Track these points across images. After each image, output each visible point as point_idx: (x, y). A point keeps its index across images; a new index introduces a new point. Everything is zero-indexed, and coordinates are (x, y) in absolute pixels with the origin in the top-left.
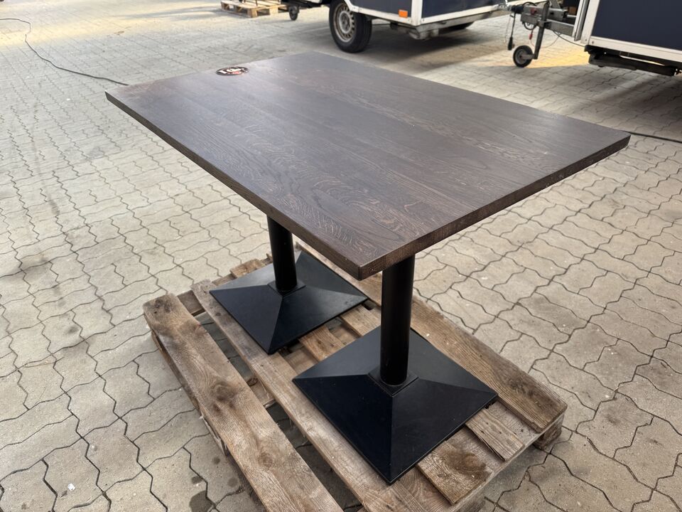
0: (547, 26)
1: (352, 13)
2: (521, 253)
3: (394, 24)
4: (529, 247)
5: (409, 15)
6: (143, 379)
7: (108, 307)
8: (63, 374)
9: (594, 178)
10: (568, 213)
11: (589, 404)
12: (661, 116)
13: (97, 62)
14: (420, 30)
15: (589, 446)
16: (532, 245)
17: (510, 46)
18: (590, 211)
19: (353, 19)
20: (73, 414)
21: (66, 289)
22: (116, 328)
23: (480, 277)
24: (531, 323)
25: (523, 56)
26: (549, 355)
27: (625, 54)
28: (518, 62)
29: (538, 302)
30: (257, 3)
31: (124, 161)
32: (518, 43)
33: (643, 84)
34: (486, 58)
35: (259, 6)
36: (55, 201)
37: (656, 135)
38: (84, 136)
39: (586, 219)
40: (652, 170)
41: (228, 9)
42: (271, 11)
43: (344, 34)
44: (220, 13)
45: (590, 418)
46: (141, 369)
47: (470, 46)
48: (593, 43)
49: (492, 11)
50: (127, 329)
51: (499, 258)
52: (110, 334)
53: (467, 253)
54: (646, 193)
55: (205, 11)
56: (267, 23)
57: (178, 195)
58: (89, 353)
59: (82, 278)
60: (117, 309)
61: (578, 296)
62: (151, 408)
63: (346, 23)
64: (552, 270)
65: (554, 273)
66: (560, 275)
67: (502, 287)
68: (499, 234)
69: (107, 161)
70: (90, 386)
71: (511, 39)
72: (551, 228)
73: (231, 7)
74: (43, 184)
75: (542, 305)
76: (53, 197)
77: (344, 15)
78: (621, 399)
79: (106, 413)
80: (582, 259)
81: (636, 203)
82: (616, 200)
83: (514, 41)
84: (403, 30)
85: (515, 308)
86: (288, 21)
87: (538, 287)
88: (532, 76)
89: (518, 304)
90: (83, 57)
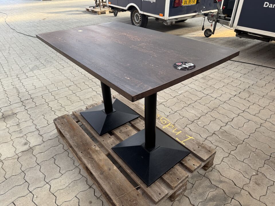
0: (218, 21)
1: (140, 14)
2: (213, 112)
3: (157, 19)
4: (216, 110)
5: (164, 15)
6: (57, 165)
7: (41, 134)
8: (22, 163)
9: (240, 82)
10: (231, 96)
11: (247, 177)
12: (264, 57)
13: (35, 31)
14: (168, 21)
15: (249, 195)
16: (218, 109)
17: (203, 29)
18: (240, 95)
19: (140, 16)
20: (26, 181)
21: (23, 126)
22: (45, 143)
23: (198, 122)
24: (220, 142)
25: (208, 33)
26: (229, 155)
27: (250, 33)
28: (206, 35)
29: (222, 133)
30: (101, 9)
31: (47, 71)
32: (206, 28)
33: (256, 45)
34: (193, 33)
35: (101, 10)
36: (18, 88)
37: (263, 65)
38: (30, 61)
39: (239, 99)
40: (263, 79)
41: (89, 11)
42: (106, 13)
43: (136, 22)
44: (86, 12)
45: (248, 182)
46: (56, 161)
47: (187, 28)
48: (238, 28)
49: (196, 15)
50: (50, 143)
51: (205, 114)
52: (42, 146)
53: (192, 112)
54: (261, 88)
55: (79, 12)
56: (105, 17)
57: (70, 86)
58: (33, 154)
59: (30, 121)
60: (45, 134)
61: (238, 130)
62: (61, 179)
63: (138, 18)
64: (226, 120)
65: (227, 121)
66: (230, 122)
67: (207, 126)
68: (204, 104)
69: (40, 71)
70: (34, 168)
71: (203, 26)
72: (225, 102)
73: (90, 10)
74: (12, 80)
75: (224, 134)
76: (17, 86)
77: (137, 15)
78: (260, 175)
79: (41, 181)
80: (238, 115)
81: (258, 93)
82: (250, 91)
83: (204, 27)
84: (161, 22)
85: (213, 135)
86: (113, 17)
87: (221, 126)
88: (212, 41)
89: (214, 133)
90: (29, 29)
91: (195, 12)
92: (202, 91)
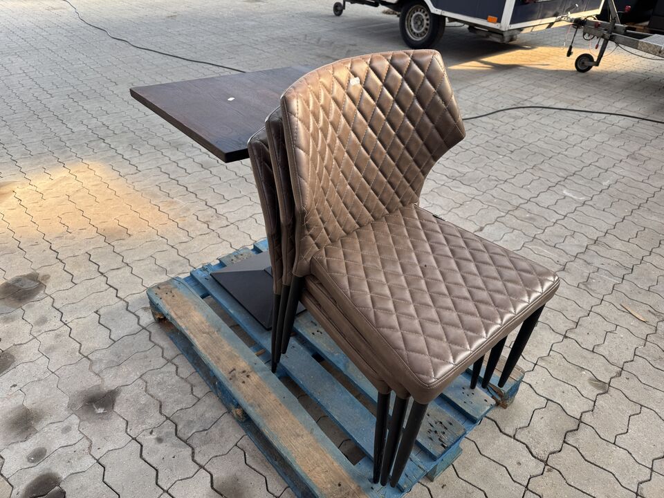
0: (612, 38)
1: (431, 15)
3: (472, 27)
17: (569, 53)
19: (427, 20)
25: (585, 63)
28: (580, 68)
32: (578, 52)
77: (419, 15)
88: (597, 80)
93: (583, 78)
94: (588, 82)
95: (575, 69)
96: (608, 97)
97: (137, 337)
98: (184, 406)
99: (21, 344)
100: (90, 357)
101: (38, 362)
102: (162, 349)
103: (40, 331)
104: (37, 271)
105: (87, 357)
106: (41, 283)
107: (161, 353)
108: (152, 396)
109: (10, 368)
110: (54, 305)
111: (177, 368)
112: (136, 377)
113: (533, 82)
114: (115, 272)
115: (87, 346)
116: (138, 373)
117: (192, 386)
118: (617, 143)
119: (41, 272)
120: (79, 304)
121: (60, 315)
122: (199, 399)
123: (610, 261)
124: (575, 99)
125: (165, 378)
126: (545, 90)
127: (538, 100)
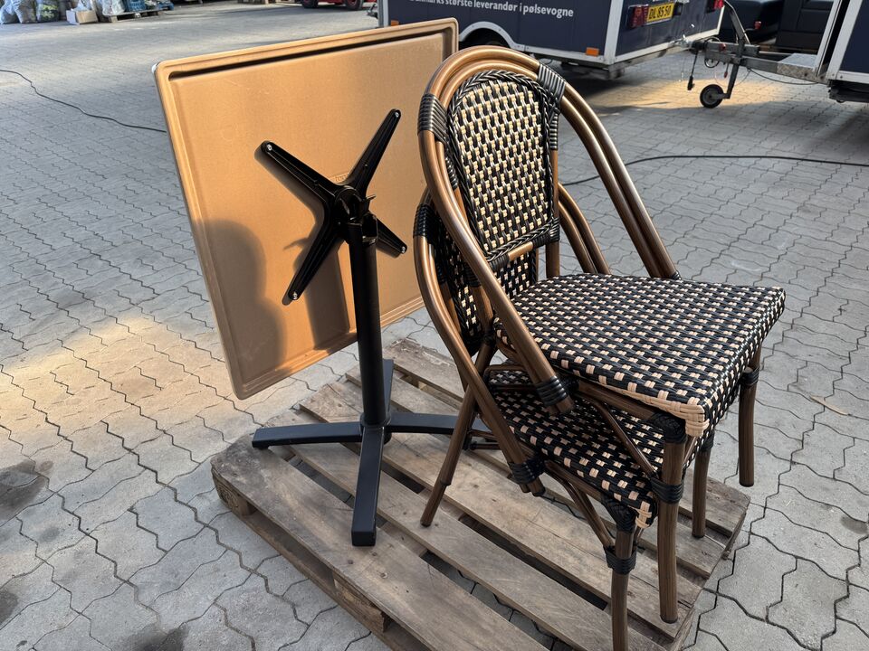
0: (743, 63)
3: (567, 64)
5: (602, 53)
17: (690, 86)
25: (712, 96)
28: (707, 103)
48: (841, 77)
91: (668, 40)
92: (831, 239)
93: (713, 114)
94: (722, 120)
95: (701, 105)
96: (751, 136)
97: (199, 540)
98: (287, 639)
99: (24, 574)
100: (132, 581)
101: (55, 599)
102: (239, 553)
103: (50, 551)
104: (33, 458)
105: (127, 582)
106: (40, 475)
107: (238, 561)
108: (237, 631)
109: (13, 615)
110: (66, 507)
111: (266, 581)
112: (208, 604)
113: (652, 126)
114: (149, 445)
115: (127, 564)
116: (210, 597)
117: (294, 606)
118: (780, 193)
119: (39, 459)
120: (103, 500)
121: (77, 522)
122: (309, 626)
123: (817, 350)
124: (712, 142)
125: (252, 600)
126: (671, 134)
127: (666, 148)
